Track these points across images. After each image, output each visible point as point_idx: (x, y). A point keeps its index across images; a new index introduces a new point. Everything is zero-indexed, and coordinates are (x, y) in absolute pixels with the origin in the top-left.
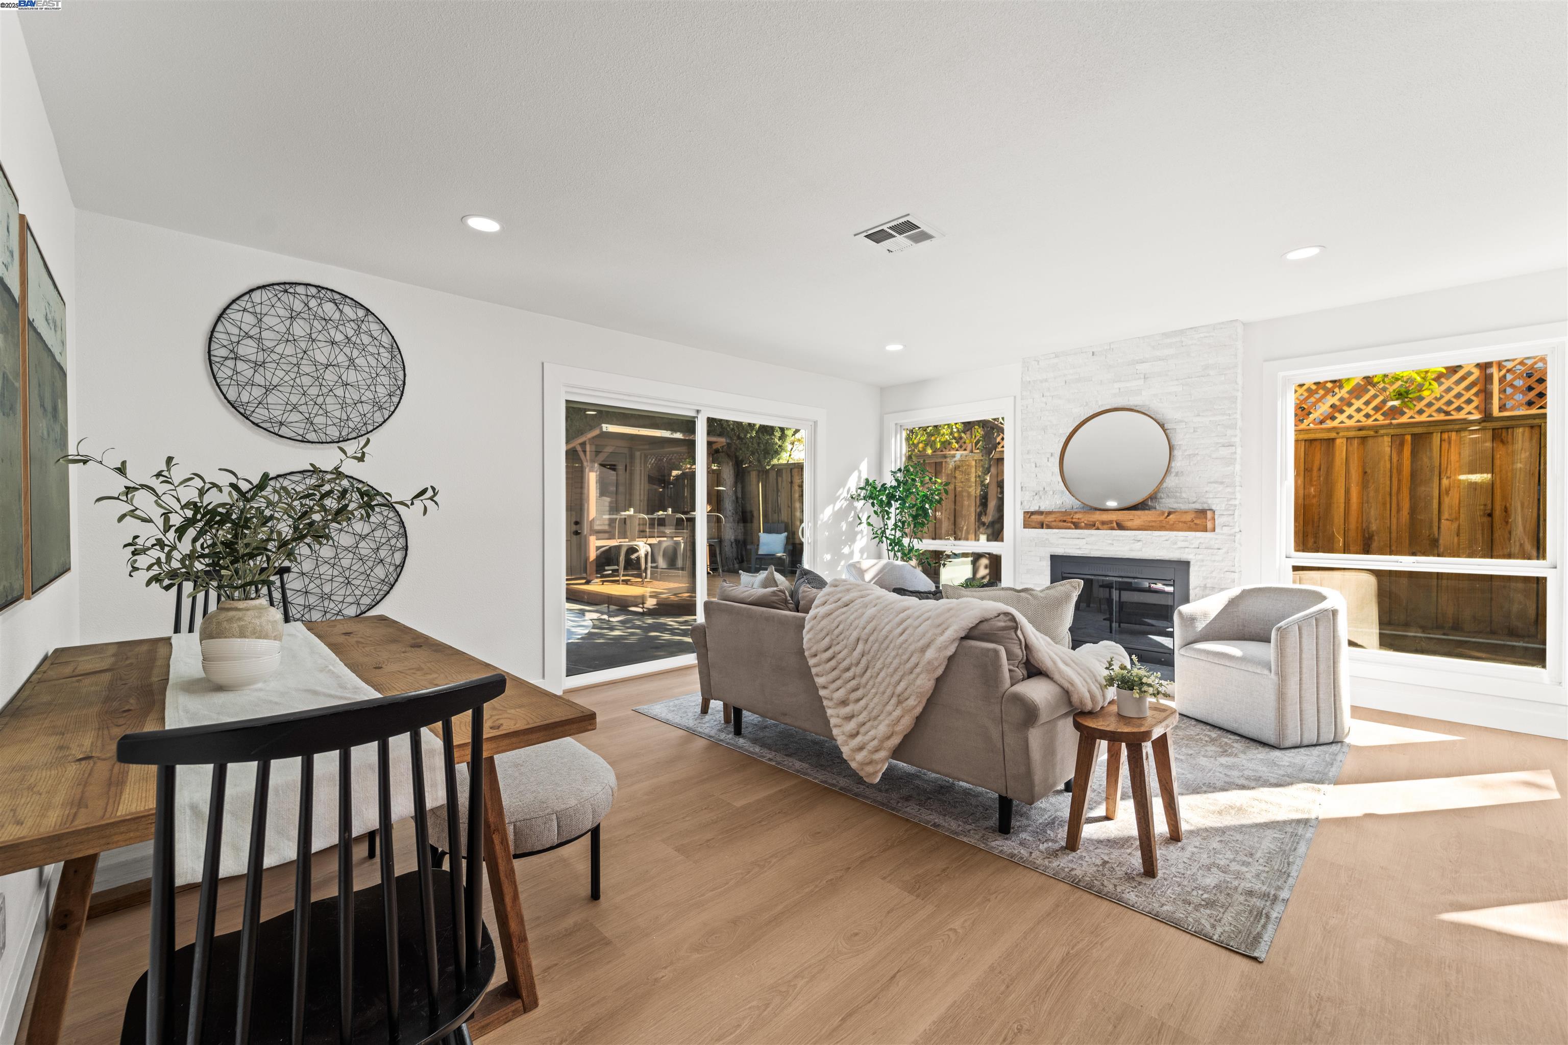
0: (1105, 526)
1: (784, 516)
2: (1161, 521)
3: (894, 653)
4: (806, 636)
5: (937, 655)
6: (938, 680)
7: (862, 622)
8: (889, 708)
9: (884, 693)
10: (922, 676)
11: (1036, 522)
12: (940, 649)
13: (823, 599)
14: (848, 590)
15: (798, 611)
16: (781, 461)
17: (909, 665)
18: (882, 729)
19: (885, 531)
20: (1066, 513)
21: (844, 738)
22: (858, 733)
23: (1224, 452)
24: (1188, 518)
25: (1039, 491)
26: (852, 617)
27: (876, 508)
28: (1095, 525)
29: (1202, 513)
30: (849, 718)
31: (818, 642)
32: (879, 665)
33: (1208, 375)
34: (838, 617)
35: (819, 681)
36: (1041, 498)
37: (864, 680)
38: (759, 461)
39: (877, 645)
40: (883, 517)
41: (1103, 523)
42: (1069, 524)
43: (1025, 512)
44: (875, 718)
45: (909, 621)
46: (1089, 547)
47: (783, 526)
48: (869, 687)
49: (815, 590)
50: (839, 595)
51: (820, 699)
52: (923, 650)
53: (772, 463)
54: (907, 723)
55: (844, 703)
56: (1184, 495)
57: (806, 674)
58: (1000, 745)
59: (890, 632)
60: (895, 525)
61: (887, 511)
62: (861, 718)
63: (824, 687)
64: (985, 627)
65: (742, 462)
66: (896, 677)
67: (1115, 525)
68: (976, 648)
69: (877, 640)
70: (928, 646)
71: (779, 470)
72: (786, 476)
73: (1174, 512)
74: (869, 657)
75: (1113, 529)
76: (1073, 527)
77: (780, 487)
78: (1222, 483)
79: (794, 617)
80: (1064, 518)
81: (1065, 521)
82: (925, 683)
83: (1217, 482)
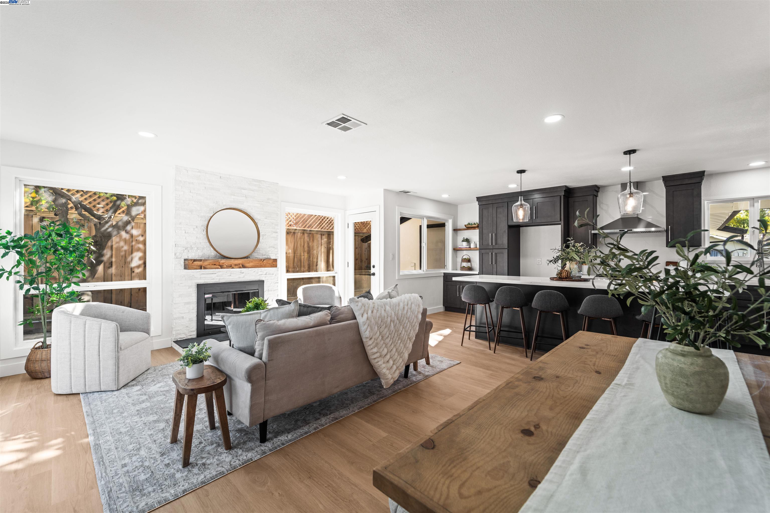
0: (237, 267)
11: (197, 266)
20: (214, 260)
23: (274, 235)
25: (187, 247)
28: (231, 266)
29: (275, 260)
36: (189, 251)
41: (236, 265)
42: (218, 266)
46: (219, 278)
56: (261, 252)
67: (241, 265)
73: (266, 259)
75: (240, 268)
76: (220, 268)
78: (274, 247)
81: (215, 265)
83: (272, 247)
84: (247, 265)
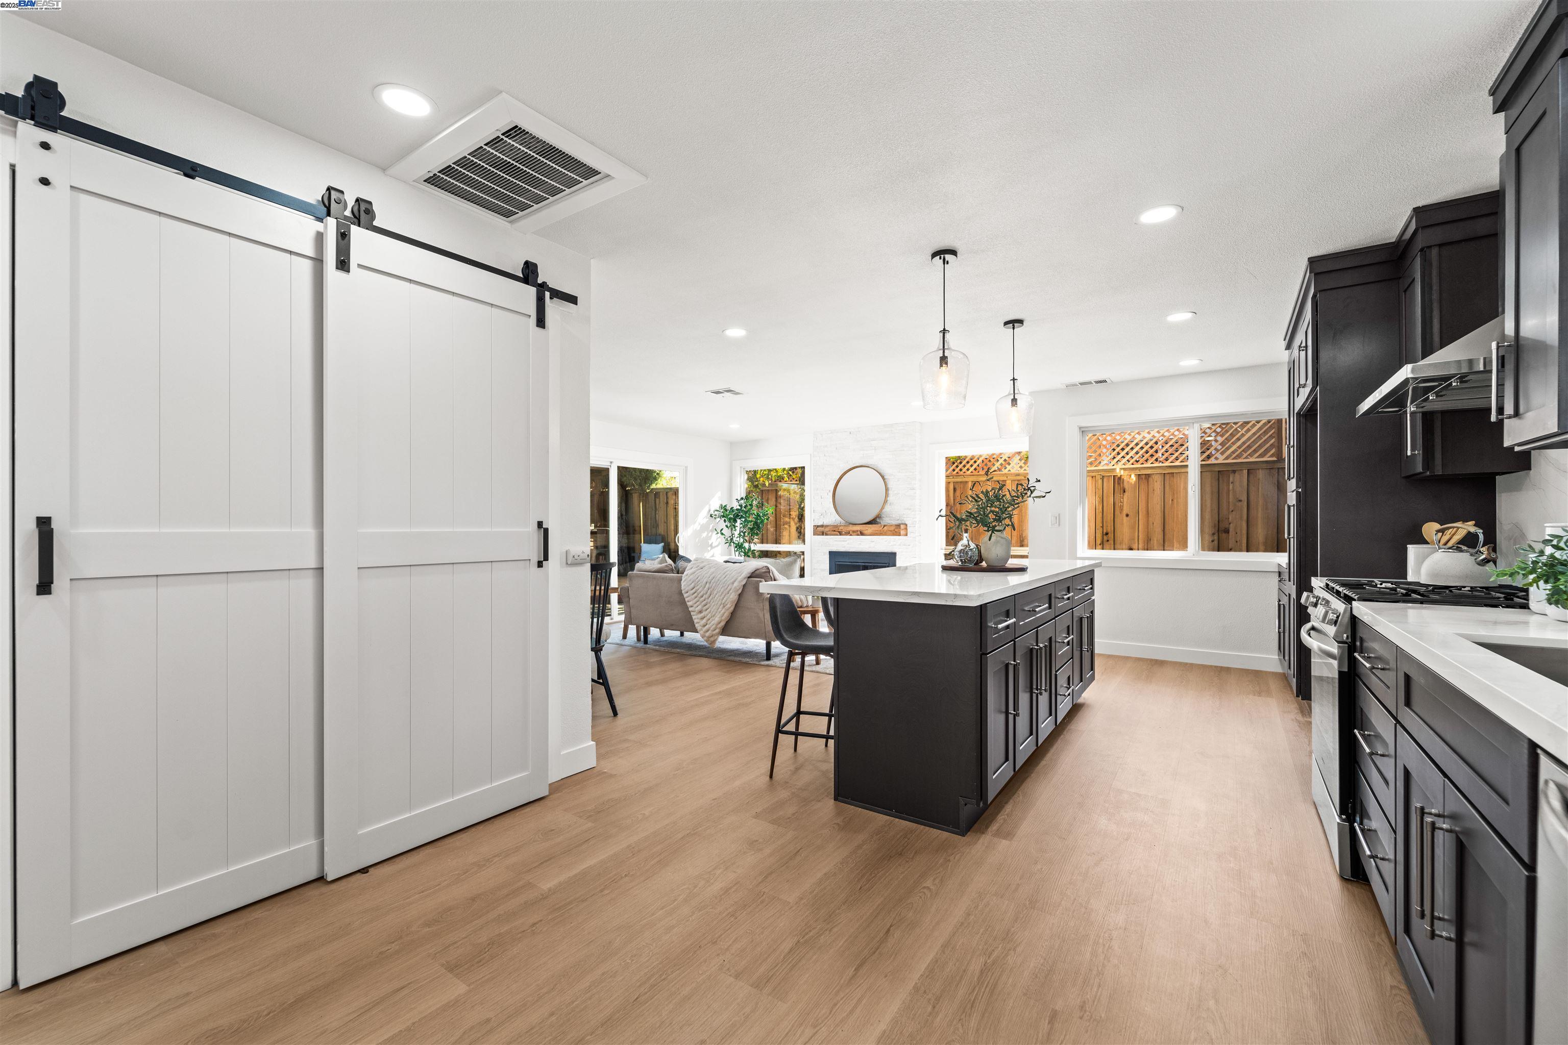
1: (661, 530)
2: (881, 530)
3: (722, 586)
4: (683, 584)
5: (738, 585)
6: (740, 595)
7: (709, 574)
8: (720, 610)
9: (717, 604)
10: (733, 594)
11: (820, 532)
12: (740, 582)
13: (691, 567)
14: (703, 562)
15: (678, 573)
16: (659, 486)
17: (727, 590)
18: (717, 619)
19: (732, 538)
20: (836, 526)
21: (701, 627)
22: (707, 624)
23: (911, 492)
24: (892, 528)
25: (823, 514)
26: (704, 573)
27: (726, 524)
28: (849, 533)
29: (898, 526)
30: (702, 618)
31: (688, 586)
32: (715, 592)
33: (904, 450)
34: (697, 574)
35: (689, 604)
36: (824, 517)
37: (709, 600)
38: (640, 485)
39: (715, 584)
40: (732, 530)
41: (854, 532)
42: (837, 533)
43: (814, 526)
44: (714, 616)
45: (728, 572)
46: (849, 546)
47: (659, 538)
48: (711, 602)
49: (686, 564)
50: (698, 564)
51: (689, 612)
52: (733, 583)
53: (652, 487)
54: (727, 615)
55: (700, 612)
56: (891, 516)
57: (683, 603)
58: (763, 620)
59: (720, 578)
60: (739, 534)
61: (734, 525)
62: (708, 617)
63: (692, 607)
64: (757, 572)
65: (626, 486)
66: (722, 596)
67: (859, 532)
68: (753, 580)
69: (715, 582)
70: (735, 581)
71: (657, 493)
72: (662, 498)
74: (711, 589)
75: (858, 535)
76: (840, 534)
77: (658, 507)
78: (910, 509)
79: (677, 576)
80: (834, 529)
81: (834, 531)
82: (733, 597)
83: (908, 509)
84: (865, 532)
